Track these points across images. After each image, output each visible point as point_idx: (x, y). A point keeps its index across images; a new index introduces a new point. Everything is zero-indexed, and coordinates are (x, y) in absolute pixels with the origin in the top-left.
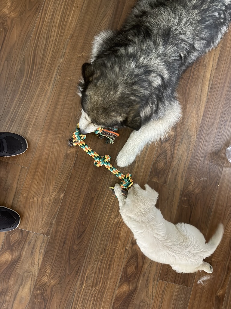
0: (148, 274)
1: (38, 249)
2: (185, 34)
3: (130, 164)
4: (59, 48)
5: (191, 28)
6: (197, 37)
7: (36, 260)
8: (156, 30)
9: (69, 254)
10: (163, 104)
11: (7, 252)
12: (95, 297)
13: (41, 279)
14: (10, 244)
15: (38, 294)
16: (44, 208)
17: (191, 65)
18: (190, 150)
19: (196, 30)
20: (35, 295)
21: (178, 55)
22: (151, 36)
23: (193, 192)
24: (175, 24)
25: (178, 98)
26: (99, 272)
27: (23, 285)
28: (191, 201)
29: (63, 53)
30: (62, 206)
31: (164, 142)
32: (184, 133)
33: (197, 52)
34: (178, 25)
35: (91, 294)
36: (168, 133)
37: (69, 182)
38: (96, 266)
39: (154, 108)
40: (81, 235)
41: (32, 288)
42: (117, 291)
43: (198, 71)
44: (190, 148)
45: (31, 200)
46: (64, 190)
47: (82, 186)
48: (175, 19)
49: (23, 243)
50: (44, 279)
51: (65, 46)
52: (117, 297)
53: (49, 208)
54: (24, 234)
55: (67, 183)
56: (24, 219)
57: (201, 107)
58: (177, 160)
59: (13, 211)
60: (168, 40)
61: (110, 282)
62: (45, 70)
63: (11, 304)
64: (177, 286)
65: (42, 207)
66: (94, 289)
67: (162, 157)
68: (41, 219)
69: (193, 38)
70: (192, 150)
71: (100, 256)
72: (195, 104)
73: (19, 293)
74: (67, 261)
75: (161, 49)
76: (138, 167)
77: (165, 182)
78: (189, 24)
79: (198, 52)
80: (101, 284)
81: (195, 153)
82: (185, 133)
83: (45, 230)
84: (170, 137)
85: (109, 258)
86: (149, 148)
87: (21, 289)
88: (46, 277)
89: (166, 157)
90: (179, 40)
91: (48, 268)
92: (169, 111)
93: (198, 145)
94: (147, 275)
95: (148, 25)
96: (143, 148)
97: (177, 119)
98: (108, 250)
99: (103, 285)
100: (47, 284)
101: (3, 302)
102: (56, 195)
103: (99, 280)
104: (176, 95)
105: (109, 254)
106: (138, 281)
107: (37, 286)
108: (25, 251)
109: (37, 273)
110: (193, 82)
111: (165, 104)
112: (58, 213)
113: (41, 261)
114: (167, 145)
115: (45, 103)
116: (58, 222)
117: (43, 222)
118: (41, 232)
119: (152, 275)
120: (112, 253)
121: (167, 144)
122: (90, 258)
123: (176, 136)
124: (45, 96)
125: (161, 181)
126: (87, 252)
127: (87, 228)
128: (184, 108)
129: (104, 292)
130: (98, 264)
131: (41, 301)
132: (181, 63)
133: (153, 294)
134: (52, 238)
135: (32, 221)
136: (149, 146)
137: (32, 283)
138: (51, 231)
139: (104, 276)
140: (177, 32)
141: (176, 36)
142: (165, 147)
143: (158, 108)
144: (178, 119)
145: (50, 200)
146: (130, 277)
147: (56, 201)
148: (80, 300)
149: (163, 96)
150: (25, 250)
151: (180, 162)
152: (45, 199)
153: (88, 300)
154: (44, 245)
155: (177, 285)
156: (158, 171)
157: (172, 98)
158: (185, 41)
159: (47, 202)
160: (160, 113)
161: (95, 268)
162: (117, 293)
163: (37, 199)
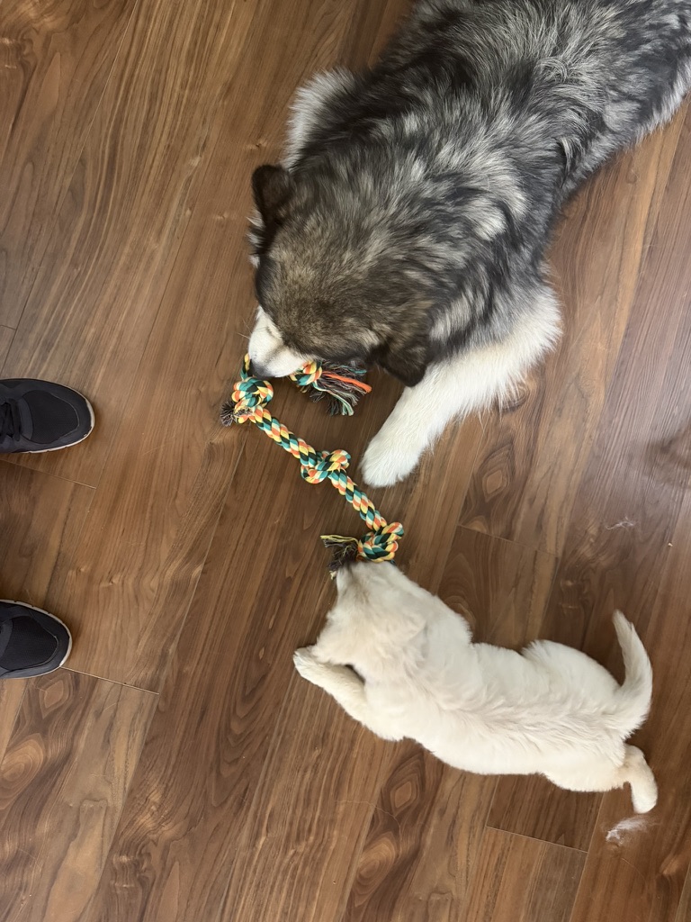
0: (454, 810)
1: (124, 730)
2: (577, 82)
3: (401, 479)
4: (189, 125)
5: (592, 63)
6: (612, 92)
7: (119, 764)
8: (488, 69)
9: (217, 746)
10: (507, 296)
11: (30, 738)
12: (293, 877)
13: (132, 822)
14: (39, 714)
15: (123, 866)
16: (141, 609)
17: (592, 175)
18: (587, 435)
19: (611, 71)
20: (115, 869)
21: (552, 145)
22: (475, 87)
23: (593, 565)
24: (547, 49)
25: (552, 279)
26: (307, 802)
27: (78, 838)
28: (586, 591)
29: (200, 139)
30: (195, 603)
31: (505, 411)
32: (567, 385)
33: (610, 136)
34: (555, 53)
35: (282, 869)
36: (518, 383)
37: (216, 531)
38: (297, 784)
39: (481, 304)
40: (253, 691)
41: (107, 848)
42: (362, 860)
43: (613, 199)
44: (585, 431)
45: (104, 585)
46: (204, 554)
47: (258, 542)
48: (546, 34)
49: (80, 712)
50: (142, 821)
51: (208, 119)
52: (361, 876)
53: (159, 609)
54: (83, 686)
55: (213, 534)
56: (81, 639)
57: (618, 305)
58: (545, 468)
59: (50, 615)
60: (525, 99)
61: (341, 831)
62: (147, 190)
63: (44, 894)
64: (542, 846)
65: (136, 607)
66: (291, 852)
67: (499, 457)
68: (132, 641)
69: (601, 94)
70: (590, 436)
71: (310, 755)
72: (602, 298)
73: (68, 862)
74: (211, 769)
75: (504, 124)
76: (425, 486)
77: (509, 534)
78: (590, 52)
79: (614, 138)
80: (312, 838)
81: (600, 446)
82: (570, 384)
83: (146, 673)
84: (524, 399)
85: (336, 760)
86: (459, 431)
87: (71, 851)
88: (149, 815)
89: (511, 456)
90: (560, 98)
91: (153, 788)
92: (524, 317)
93: (611, 422)
94: (451, 811)
95: (462, 51)
96: (441, 430)
97: (548, 344)
98: (335, 735)
99: (318, 842)
100: (151, 836)
101: (20, 889)
102: (179, 569)
103: (307, 827)
104: (544, 268)
105: (338, 750)
106: (423, 829)
107: (121, 842)
108: (85, 736)
109: (119, 804)
110: (597, 230)
111: (511, 296)
112: (186, 625)
113: (132, 769)
114: (515, 423)
115: (147, 291)
116: (184, 653)
117: (139, 652)
118: (132, 681)
119: (467, 812)
120: (346, 746)
121: (517, 419)
122: (281, 760)
123: (542, 394)
124: (147, 269)
125: (497, 530)
126: (272, 741)
127: (270, 669)
128: (569, 310)
129: (322, 860)
130: (303, 777)
131: (133, 885)
132: (563, 170)
133: (470, 870)
134: (165, 700)
135: (107, 646)
136: (461, 425)
137: (107, 833)
138: (163, 678)
139: (321, 813)
140: (553, 74)
141: (550, 87)
142: (508, 428)
143: (490, 306)
144: (551, 341)
145: (160, 586)
146: (400, 818)
147: (178, 588)
148: (251, 883)
149: (508, 269)
150: (86, 732)
151: (556, 472)
152: (146, 581)
153: (274, 883)
154: (144, 721)
155: (542, 842)
156: (487, 500)
157: (533, 278)
158: (575, 102)
159: (153, 591)
160: (497, 324)
161: (295, 789)
162: (360, 866)
163: (121, 582)
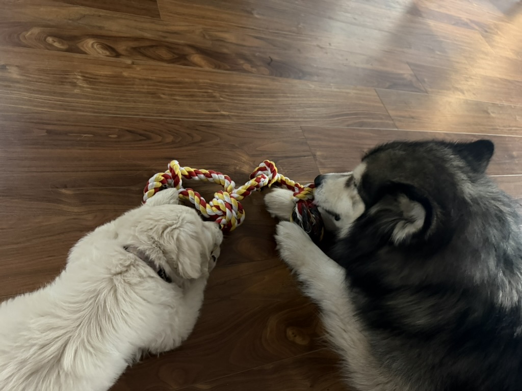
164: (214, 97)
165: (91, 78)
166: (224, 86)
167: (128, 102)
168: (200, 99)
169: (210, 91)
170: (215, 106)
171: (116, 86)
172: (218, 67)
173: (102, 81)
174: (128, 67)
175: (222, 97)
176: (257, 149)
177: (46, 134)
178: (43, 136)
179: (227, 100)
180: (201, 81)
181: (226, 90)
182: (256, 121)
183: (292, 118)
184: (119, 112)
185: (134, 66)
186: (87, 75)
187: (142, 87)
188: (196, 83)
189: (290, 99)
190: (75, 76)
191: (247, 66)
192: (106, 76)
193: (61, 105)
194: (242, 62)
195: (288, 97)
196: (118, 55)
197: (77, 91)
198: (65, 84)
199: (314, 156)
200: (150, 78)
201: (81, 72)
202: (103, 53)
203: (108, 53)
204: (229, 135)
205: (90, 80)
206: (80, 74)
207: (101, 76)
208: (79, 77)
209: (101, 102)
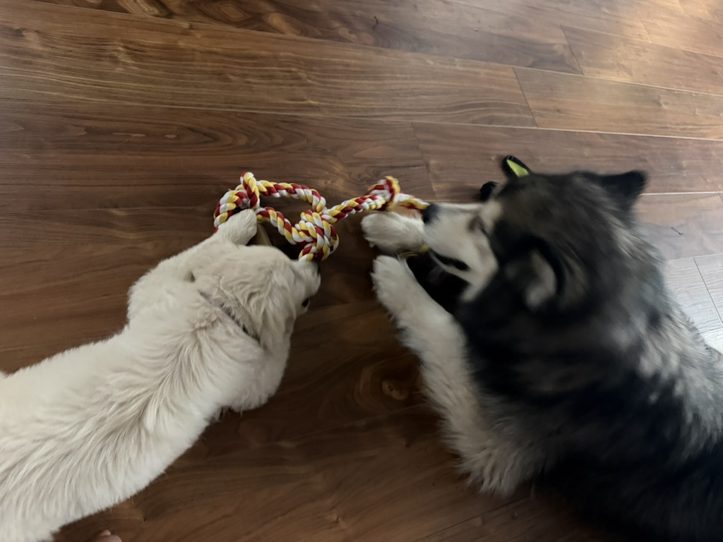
164: (299, 78)
165: (136, 50)
166: (312, 63)
167: (187, 86)
168: (281, 81)
169: (294, 69)
170: (300, 92)
171: (169, 62)
172: (305, 33)
173: (150, 54)
174: (185, 33)
175: (310, 79)
176: (355, 155)
177: (85, 133)
178: (81, 136)
179: (316, 83)
180: (282, 54)
181: (314, 68)
182: (354, 114)
183: (400, 110)
184: (176, 102)
185: (192, 31)
186: (130, 46)
187: (204, 63)
188: (275, 57)
189: (400, 81)
190: (115, 48)
191: (343, 31)
192: (155, 47)
193: (100, 91)
194: (336, 24)
195: (397, 79)
196: (170, 15)
197: (119, 70)
198: (102, 59)
199: (427, 165)
200: (215, 49)
201: (122, 41)
202: (149, 11)
203: (156, 12)
204: (318, 134)
205: (136, 53)
206: (122, 44)
207: (149, 46)
208: (121, 49)
209: (153, 86)
